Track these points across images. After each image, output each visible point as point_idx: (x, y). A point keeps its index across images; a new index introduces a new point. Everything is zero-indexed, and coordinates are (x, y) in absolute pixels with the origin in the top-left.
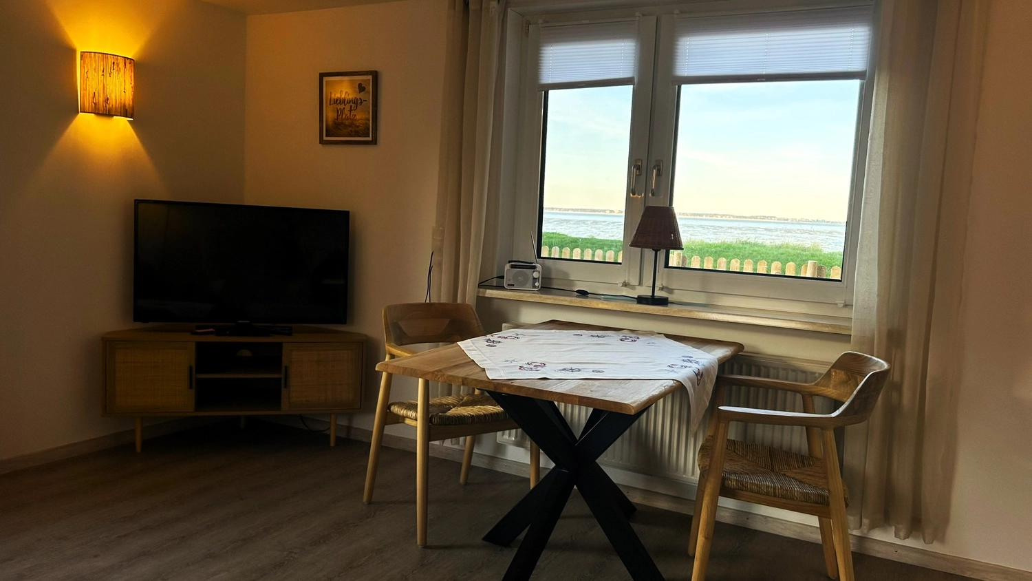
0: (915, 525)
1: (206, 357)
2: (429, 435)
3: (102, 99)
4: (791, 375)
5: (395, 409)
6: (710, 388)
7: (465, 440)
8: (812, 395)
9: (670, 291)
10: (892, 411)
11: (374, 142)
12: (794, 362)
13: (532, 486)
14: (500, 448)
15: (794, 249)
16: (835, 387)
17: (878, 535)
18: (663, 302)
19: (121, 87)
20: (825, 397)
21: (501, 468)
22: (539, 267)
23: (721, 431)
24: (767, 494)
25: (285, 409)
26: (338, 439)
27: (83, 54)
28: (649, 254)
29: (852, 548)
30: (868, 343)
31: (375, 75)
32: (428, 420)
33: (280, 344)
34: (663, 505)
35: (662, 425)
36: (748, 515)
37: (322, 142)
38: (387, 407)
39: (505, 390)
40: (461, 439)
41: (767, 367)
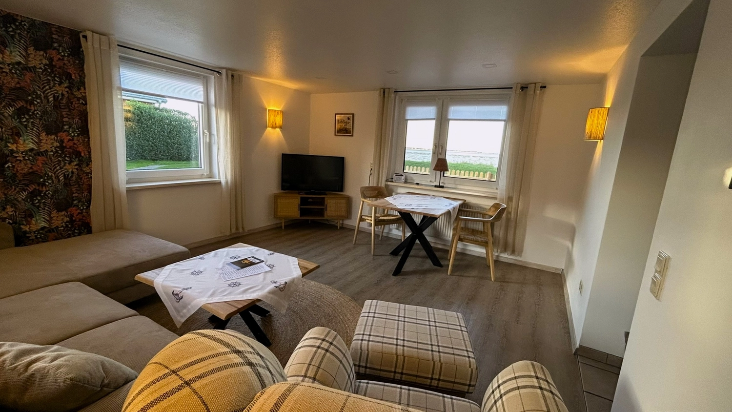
0: (513, 252)
1: (304, 201)
2: (376, 225)
3: (274, 124)
4: (480, 209)
5: (363, 217)
6: (457, 212)
7: (381, 227)
8: (485, 214)
9: (444, 183)
10: (508, 220)
11: (352, 136)
12: (481, 206)
13: (402, 241)
14: (390, 230)
15: (483, 166)
16: (492, 212)
17: (502, 255)
18: (442, 187)
19: (279, 120)
20: (489, 215)
21: (390, 236)
22: (404, 175)
23: (459, 224)
24: (471, 240)
25: (326, 217)
26: (340, 227)
27: (269, 110)
28: (438, 172)
29: (495, 259)
30: (502, 200)
31: (353, 115)
32: (375, 220)
33: (324, 198)
34: (440, 247)
35: (441, 223)
36: (465, 250)
37: (335, 135)
38: (361, 216)
39: (403, 211)
40: (380, 226)
41: (473, 207)
